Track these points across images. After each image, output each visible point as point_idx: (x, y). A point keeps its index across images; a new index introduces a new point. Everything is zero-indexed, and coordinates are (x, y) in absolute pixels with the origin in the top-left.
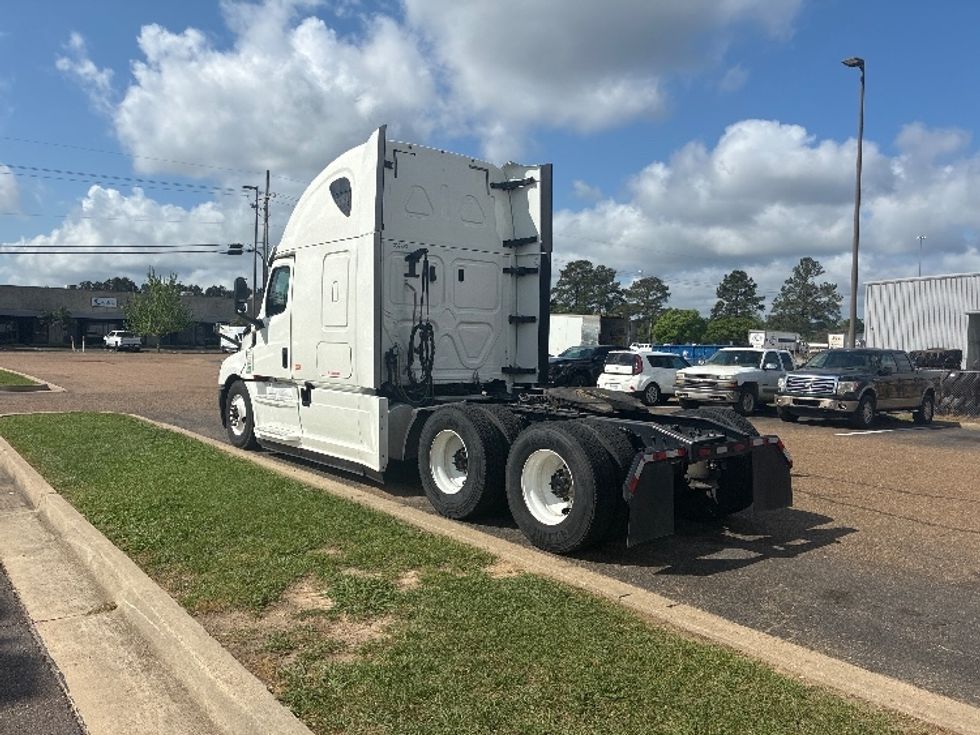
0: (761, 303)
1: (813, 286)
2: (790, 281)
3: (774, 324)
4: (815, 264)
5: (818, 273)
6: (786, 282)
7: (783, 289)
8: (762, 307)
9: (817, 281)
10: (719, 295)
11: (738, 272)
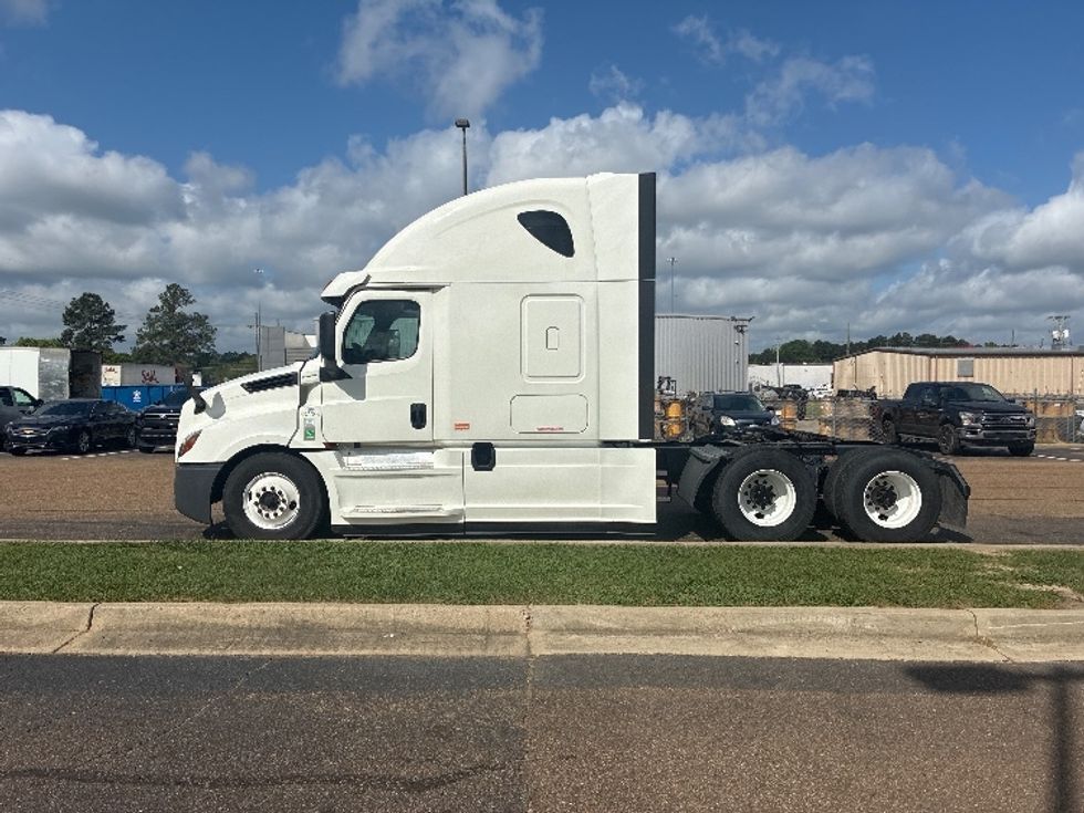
0: (120, 334)
1: (183, 317)
2: (155, 309)
3: (142, 357)
4: (183, 293)
5: (187, 302)
6: (152, 310)
7: (149, 318)
8: (121, 339)
9: (187, 310)
10: (66, 322)
11: (90, 295)
